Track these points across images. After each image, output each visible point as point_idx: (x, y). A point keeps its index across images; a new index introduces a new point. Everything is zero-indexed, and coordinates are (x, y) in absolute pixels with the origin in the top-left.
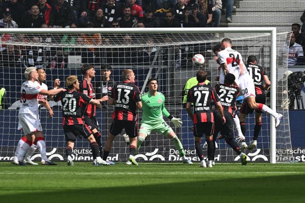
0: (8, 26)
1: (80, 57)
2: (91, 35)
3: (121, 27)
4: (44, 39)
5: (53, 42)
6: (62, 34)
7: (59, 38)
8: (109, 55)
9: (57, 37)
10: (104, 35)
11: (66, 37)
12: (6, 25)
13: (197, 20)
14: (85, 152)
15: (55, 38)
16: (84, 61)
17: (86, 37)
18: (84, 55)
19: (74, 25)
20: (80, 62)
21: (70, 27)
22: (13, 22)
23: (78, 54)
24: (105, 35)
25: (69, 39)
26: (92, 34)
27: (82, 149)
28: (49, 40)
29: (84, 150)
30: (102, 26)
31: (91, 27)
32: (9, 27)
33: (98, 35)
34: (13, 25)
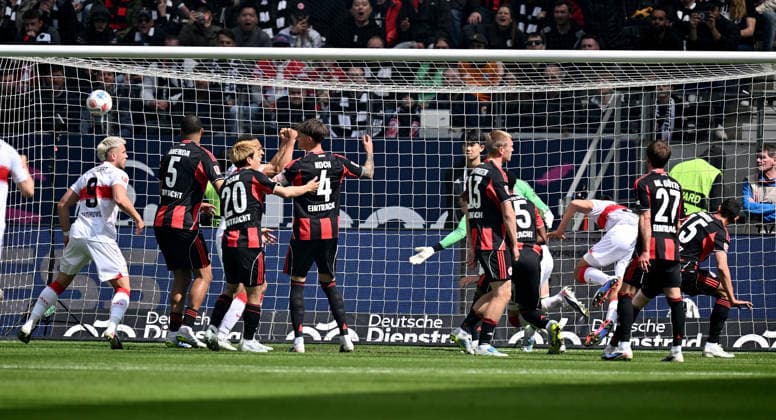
0: (299, 43)
1: (447, 114)
2: (480, 66)
3: (548, 48)
4: (375, 71)
5: (395, 79)
6: (416, 63)
7: (408, 70)
8: (512, 108)
9: (405, 71)
10: (507, 66)
11: (424, 70)
12: (297, 40)
13: (718, 35)
14: (406, 323)
15: (399, 70)
16: (456, 122)
17: (469, 71)
18: (456, 109)
19: (443, 43)
20: (447, 123)
21: (435, 47)
22: (314, 34)
23: (442, 107)
24: (510, 65)
25: (432, 72)
26: (481, 64)
27: (401, 317)
28: (386, 73)
29: (404, 319)
30: (509, 43)
32: (303, 45)
33: (496, 66)
34: (311, 41)
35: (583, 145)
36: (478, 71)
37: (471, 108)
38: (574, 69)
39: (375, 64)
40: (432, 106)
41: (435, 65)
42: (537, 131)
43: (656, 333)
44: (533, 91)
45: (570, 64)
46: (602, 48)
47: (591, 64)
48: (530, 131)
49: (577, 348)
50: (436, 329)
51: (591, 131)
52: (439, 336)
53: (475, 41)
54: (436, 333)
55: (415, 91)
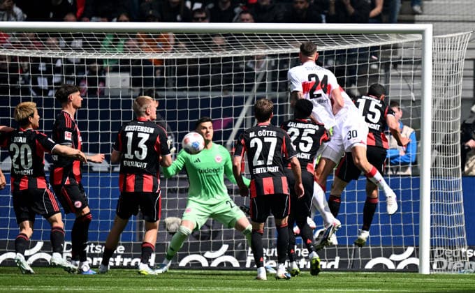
0: (5, 19)
1: (127, 76)
2: (154, 37)
3: (211, 21)
4: (69, 41)
5: (86, 47)
6: (101, 34)
7: (95, 40)
8: (182, 71)
9: (93, 40)
10: (177, 37)
11: (109, 40)
12: (3, 15)
13: (351, 10)
14: (94, 249)
15: (88, 40)
16: (136, 83)
17: (146, 41)
18: (136, 71)
19: (124, 17)
20: (127, 84)
21: (118, 21)
22: (17, 10)
23: (124, 70)
24: (180, 35)
25: (116, 42)
26: (157, 34)
27: (90, 244)
28: (78, 43)
29: (92, 246)
30: (179, 18)
31: (154, 21)
32: (8, 20)
33: (167, 37)
34: (15, 16)
35: (240, 101)
36: (153, 41)
37: (148, 71)
38: (233, 39)
39: (68, 36)
40: (115, 70)
41: (118, 35)
42: (202, 90)
43: (301, 257)
44: (199, 57)
45: (229, 35)
46: (256, 21)
47: (247, 35)
48: (197, 90)
49: (236, 269)
50: (119, 254)
51: (247, 90)
52: (122, 260)
53: (151, 16)
54: (119, 257)
55: (101, 57)
